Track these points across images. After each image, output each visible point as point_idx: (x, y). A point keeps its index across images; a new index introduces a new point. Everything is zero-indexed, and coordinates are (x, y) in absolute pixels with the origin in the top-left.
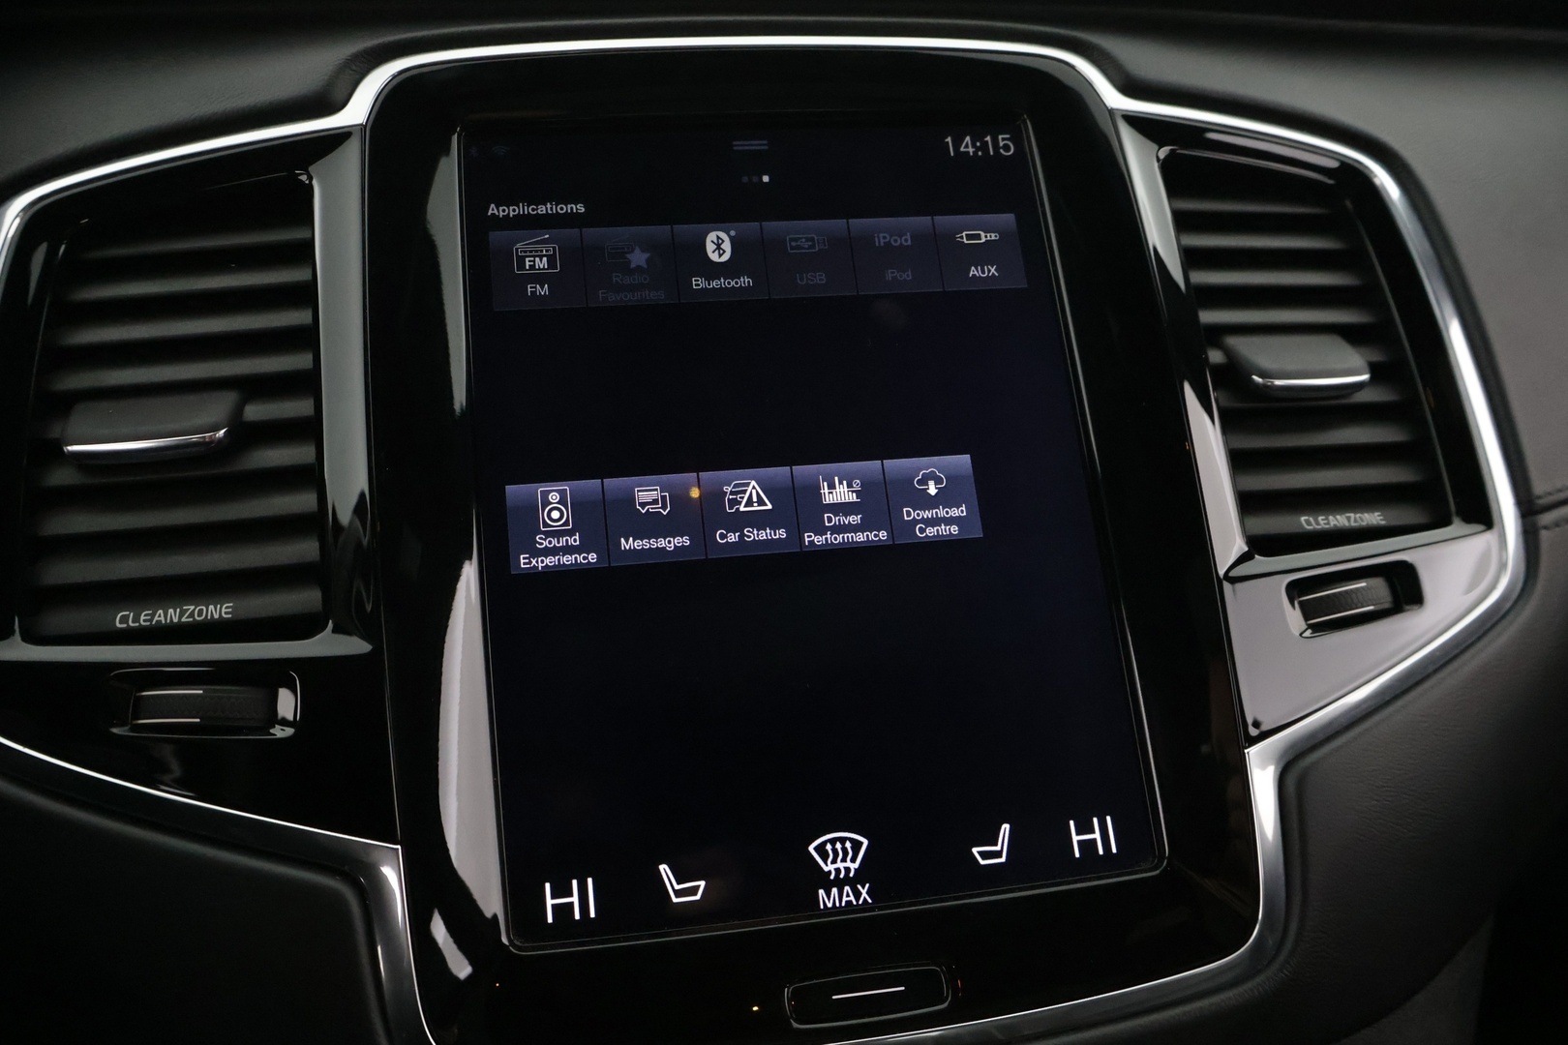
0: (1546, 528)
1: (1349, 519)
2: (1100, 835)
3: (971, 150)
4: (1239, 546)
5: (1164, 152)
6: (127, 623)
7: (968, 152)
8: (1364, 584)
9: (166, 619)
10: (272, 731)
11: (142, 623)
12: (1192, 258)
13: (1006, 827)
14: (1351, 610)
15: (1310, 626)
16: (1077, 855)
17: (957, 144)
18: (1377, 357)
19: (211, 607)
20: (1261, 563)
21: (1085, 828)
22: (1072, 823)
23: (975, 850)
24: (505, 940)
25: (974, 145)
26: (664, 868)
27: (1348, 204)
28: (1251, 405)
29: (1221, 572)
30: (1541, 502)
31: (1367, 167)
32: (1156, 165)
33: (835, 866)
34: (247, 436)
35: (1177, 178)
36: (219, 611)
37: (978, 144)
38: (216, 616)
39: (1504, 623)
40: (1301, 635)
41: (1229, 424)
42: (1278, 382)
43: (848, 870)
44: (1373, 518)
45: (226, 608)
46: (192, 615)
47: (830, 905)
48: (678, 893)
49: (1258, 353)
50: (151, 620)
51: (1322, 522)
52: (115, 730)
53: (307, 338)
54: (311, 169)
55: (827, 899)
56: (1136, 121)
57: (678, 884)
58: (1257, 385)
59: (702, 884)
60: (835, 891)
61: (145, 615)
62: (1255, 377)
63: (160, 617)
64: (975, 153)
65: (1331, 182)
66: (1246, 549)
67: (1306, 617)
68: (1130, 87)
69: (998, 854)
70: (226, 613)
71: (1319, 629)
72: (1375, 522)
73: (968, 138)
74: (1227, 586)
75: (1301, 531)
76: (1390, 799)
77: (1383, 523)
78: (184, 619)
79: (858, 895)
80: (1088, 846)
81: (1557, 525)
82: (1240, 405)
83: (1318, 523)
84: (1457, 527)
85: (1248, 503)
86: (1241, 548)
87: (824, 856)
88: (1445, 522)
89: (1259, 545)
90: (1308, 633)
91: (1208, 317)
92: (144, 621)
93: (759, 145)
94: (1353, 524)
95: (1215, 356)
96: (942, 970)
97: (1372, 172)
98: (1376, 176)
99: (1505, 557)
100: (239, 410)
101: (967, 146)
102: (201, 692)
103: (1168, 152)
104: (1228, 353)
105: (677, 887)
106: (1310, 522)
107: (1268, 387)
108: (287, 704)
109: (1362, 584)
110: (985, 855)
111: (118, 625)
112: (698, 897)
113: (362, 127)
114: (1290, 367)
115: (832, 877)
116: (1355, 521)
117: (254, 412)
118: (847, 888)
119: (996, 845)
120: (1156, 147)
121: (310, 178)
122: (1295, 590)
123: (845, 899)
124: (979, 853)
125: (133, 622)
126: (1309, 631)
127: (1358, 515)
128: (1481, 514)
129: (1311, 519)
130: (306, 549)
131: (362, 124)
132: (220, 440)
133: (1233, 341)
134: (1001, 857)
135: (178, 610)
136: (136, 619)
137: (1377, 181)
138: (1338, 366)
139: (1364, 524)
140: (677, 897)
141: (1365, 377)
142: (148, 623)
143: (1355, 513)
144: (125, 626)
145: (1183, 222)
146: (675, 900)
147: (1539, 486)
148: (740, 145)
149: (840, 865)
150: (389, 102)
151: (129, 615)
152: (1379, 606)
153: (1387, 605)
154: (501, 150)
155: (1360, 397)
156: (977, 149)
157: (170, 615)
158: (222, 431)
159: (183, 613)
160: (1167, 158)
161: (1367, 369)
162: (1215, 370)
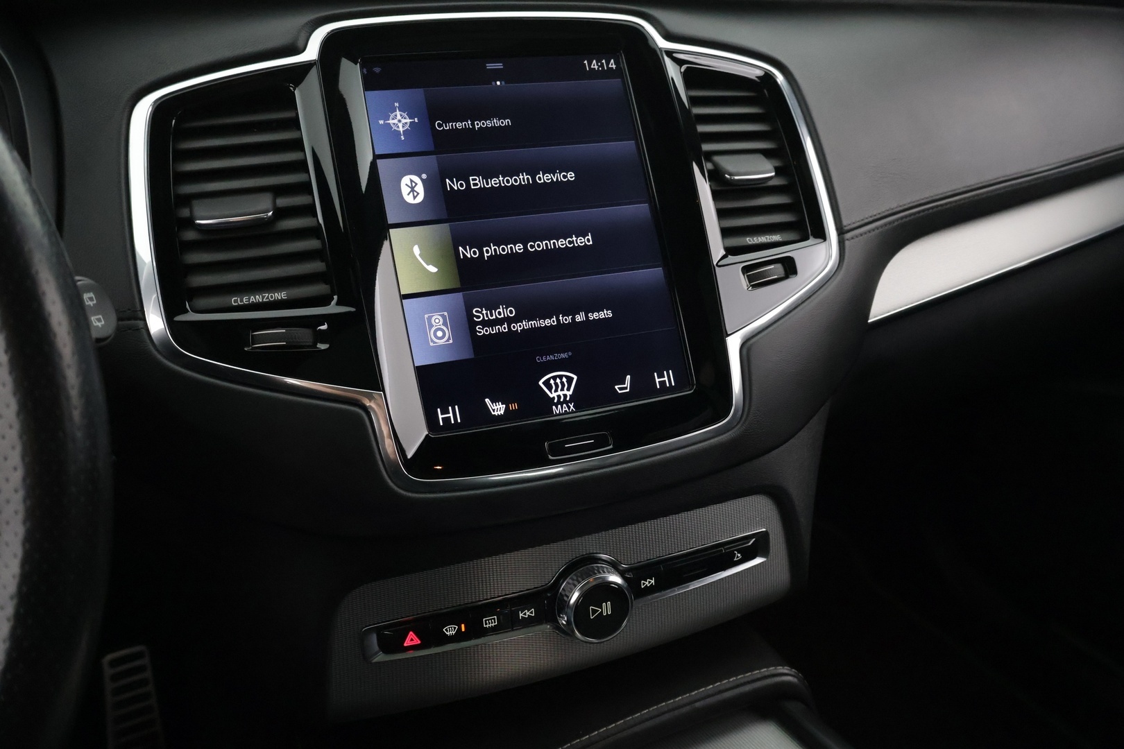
0: (847, 240)
1: (767, 238)
2: (668, 378)
3: (596, 67)
4: (722, 252)
5: (683, 68)
6: (237, 302)
9: (256, 300)
10: (317, 347)
11: (245, 302)
13: (628, 377)
14: (768, 278)
15: (752, 286)
16: (658, 386)
17: (590, 64)
18: (778, 164)
19: (276, 294)
20: (731, 259)
21: (661, 376)
22: (655, 374)
23: (616, 387)
25: (597, 65)
27: (766, 91)
28: (725, 188)
29: (715, 264)
30: (846, 228)
31: (774, 74)
32: (680, 74)
33: (557, 394)
34: (281, 213)
35: (689, 80)
36: (280, 295)
37: (599, 64)
38: (280, 298)
39: (830, 282)
40: (747, 289)
41: (716, 195)
42: (736, 178)
43: (565, 396)
44: (776, 238)
45: (283, 294)
46: (268, 298)
47: (558, 412)
49: (727, 163)
50: (249, 301)
51: (756, 240)
52: (245, 349)
53: (302, 166)
55: (556, 410)
56: (670, 53)
58: (728, 178)
60: (559, 406)
61: (246, 299)
62: (726, 175)
63: (252, 299)
64: (598, 68)
65: (759, 81)
66: (725, 253)
67: (750, 282)
68: (668, 36)
69: (626, 388)
70: (284, 296)
71: (753, 286)
73: (594, 61)
74: (716, 267)
75: (747, 244)
77: (781, 239)
78: (264, 300)
79: (569, 408)
80: (663, 383)
81: (852, 238)
82: (723, 188)
83: (754, 241)
84: (812, 241)
85: (725, 233)
87: (550, 388)
88: (805, 238)
89: (730, 251)
90: (750, 289)
91: (706, 147)
93: (499, 66)
94: (768, 241)
95: (709, 166)
96: (608, 433)
98: (776, 76)
99: (831, 254)
101: (594, 65)
102: (284, 331)
103: (685, 68)
104: (715, 165)
106: (751, 240)
107: (731, 180)
109: (772, 267)
110: (620, 389)
111: (233, 304)
114: (742, 170)
115: (556, 401)
116: (770, 239)
117: (283, 202)
118: (564, 405)
119: (625, 384)
120: (679, 67)
122: (746, 270)
123: (564, 409)
124: (618, 388)
125: (240, 302)
127: (771, 237)
128: (821, 234)
130: (316, 266)
131: (315, 60)
132: (270, 217)
133: (717, 159)
135: (261, 296)
136: (242, 301)
137: (776, 78)
138: (762, 169)
139: (773, 240)
141: (773, 174)
143: (769, 236)
144: (237, 304)
147: (845, 222)
148: (490, 66)
149: (560, 393)
150: (326, 46)
151: (237, 299)
152: (779, 276)
153: (783, 276)
154: (377, 70)
155: (771, 183)
156: (599, 66)
157: (258, 298)
158: (271, 213)
159: (263, 297)
160: (685, 70)
161: (774, 170)
162: (709, 171)
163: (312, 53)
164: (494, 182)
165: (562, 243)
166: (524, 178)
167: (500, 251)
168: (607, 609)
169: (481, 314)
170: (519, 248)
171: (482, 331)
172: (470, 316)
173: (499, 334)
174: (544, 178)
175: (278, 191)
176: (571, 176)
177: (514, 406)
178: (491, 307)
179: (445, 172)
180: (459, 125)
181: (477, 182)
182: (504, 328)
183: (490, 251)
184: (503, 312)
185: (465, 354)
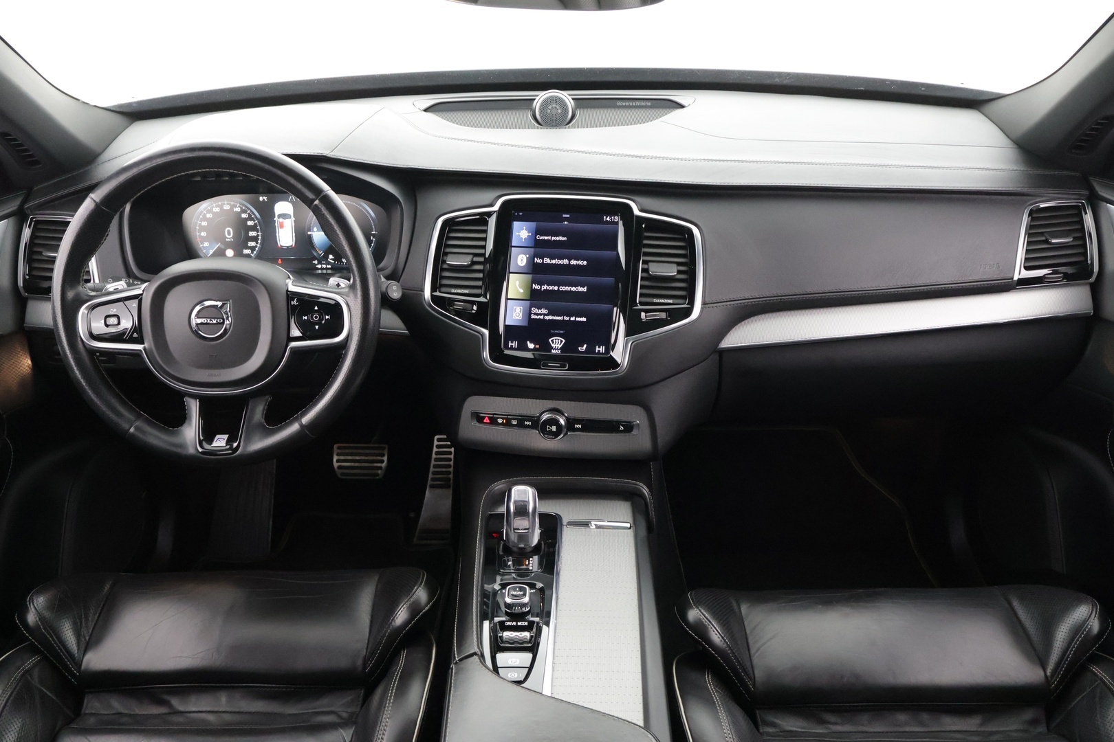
0: (706, 308)
10: (473, 312)
13: (585, 345)
16: (597, 352)
17: (606, 218)
18: (680, 269)
20: (640, 307)
21: (599, 347)
22: (597, 346)
23: (579, 348)
24: (502, 348)
26: (528, 342)
27: (686, 236)
28: (651, 277)
30: (707, 303)
31: (688, 226)
34: (473, 263)
36: (466, 291)
41: (643, 279)
42: (655, 273)
46: (462, 291)
49: (655, 266)
51: (658, 301)
52: (452, 308)
53: (484, 248)
55: (553, 351)
59: (534, 345)
62: (650, 272)
67: (646, 318)
68: (641, 210)
69: (583, 349)
72: (670, 302)
73: (609, 217)
80: (599, 351)
81: (709, 307)
84: (686, 305)
85: (642, 295)
87: (553, 343)
88: (684, 304)
89: (642, 304)
91: (647, 258)
92: (456, 291)
93: (568, 216)
94: (665, 302)
96: (567, 364)
98: (692, 229)
100: (473, 259)
101: (608, 219)
102: (463, 304)
104: (646, 266)
106: (655, 300)
107: (653, 274)
108: (475, 308)
110: (581, 349)
111: (451, 291)
112: (532, 348)
113: (498, 210)
114: (658, 271)
115: (554, 348)
117: (476, 259)
121: (488, 218)
130: (480, 283)
132: (470, 264)
133: (647, 264)
136: (454, 291)
137: (694, 231)
138: (671, 271)
139: (667, 302)
140: (529, 347)
141: (677, 273)
143: (666, 300)
147: (707, 299)
148: (564, 216)
150: (505, 204)
152: (662, 317)
153: (664, 318)
154: (521, 214)
155: (675, 277)
156: (610, 219)
157: (459, 291)
158: (470, 262)
162: (643, 269)
163: (496, 208)
164: (553, 262)
165: (573, 289)
166: (565, 261)
167: (548, 288)
168: (554, 428)
169: (535, 310)
170: (556, 288)
171: (533, 317)
172: (530, 310)
173: (540, 319)
174: (573, 262)
175: (476, 255)
176: (585, 263)
177: (537, 346)
178: (539, 308)
179: (536, 255)
180: (546, 238)
181: (547, 261)
182: (542, 317)
183: (544, 287)
184: (544, 311)
185: (525, 324)
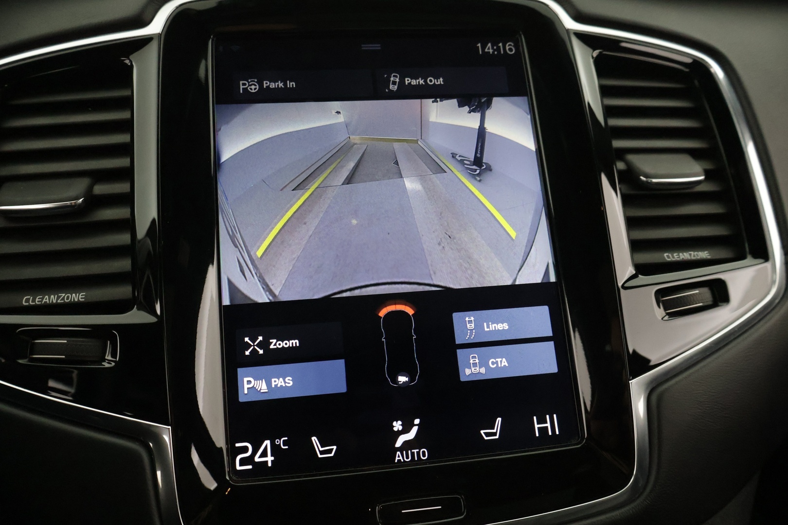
1: (690, 255)
2: (551, 424)
3: (491, 51)
4: (631, 271)
5: (596, 53)
6: (29, 302)
7: (490, 52)
8: (697, 291)
9: (49, 301)
10: (103, 363)
11: (37, 303)
12: (609, 111)
13: (499, 419)
14: (690, 305)
15: (668, 314)
16: (537, 435)
17: (483, 48)
18: (709, 166)
19: (74, 295)
20: (642, 279)
21: (542, 420)
22: (535, 418)
23: (482, 432)
24: (227, 478)
25: (493, 48)
26: (314, 439)
27: (696, 82)
28: (640, 193)
29: (620, 285)
31: (707, 62)
32: (592, 61)
34: (94, 202)
35: (602, 67)
36: (77, 297)
37: (495, 48)
38: (76, 300)
39: (774, 312)
40: (662, 319)
41: (627, 201)
42: (654, 180)
44: (703, 255)
45: (82, 295)
46: (63, 299)
48: (322, 453)
49: (643, 163)
50: (41, 301)
51: (676, 257)
52: (20, 361)
53: (127, 150)
54: (131, 57)
56: (581, 36)
57: (322, 447)
58: (643, 181)
59: (335, 448)
61: (39, 299)
62: (641, 177)
63: (46, 299)
64: (493, 52)
65: (687, 70)
66: (634, 272)
67: (665, 309)
68: (579, 17)
69: (495, 434)
70: (81, 298)
71: (672, 315)
72: (705, 257)
73: (489, 45)
74: (622, 291)
75: (664, 261)
76: (708, 409)
77: (709, 257)
78: (59, 301)
80: (543, 430)
82: (632, 192)
83: (673, 257)
84: (749, 260)
85: (636, 246)
86: (631, 272)
88: (741, 257)
90: (667, 318)
91: (617, 144)
92: (38, 301)
93: (377, 46)
94: (693, 258)
95: (621, 165)
96: (462, 498)
97: (710, 65)
98: (712, 67)
99: (774, 277)
100: (90, 188)
101: (489, 49)
102: (66, 341)
103: (598, 54)
104: (628, 164)
105: (321, 449)
106: (670, 257)
107: (649, 183)
110: (487, 434)
111: (24, 304)
112: (332, 455)
113: (160, 35)
114: (661, 172)
116: (694, 256)
117: (100, 189)
119: (494, 429)
120: (591, 50)
121: (131, 62)
122: (659, 294)
124: (484, 433)
125: (32, 302)
126: (667, 317)
127: (696, 253)
128: (762, 253)
129: (670, 255)
130: (124, 265)
131: (159, 33)
132: (80, 205)
133: (631, 158)
134: (496, 436)
135: (56, 296)
136: (34, 301)
137: (712, 70)
138: (688, 172)
139: (699, 258)
140: (321, 454)
141: (702, 178)
142: (40, 303)
143: (694, 252)
144: (27, 304)
145: (605, 91)
146: (320, 456)
148: (366, 47)
150: (174, 21)
151: (30, 298)
152: (706, 304)
153: (710, 303)
155: (699, 188)
156: (494, 50)
157: (52, 299)
158: (81, 200)
159: (58, 297)
160: (598, 56)
161: (703, 173)
162: (619, 172)
163: (157, 26)
175: (99, 176)
